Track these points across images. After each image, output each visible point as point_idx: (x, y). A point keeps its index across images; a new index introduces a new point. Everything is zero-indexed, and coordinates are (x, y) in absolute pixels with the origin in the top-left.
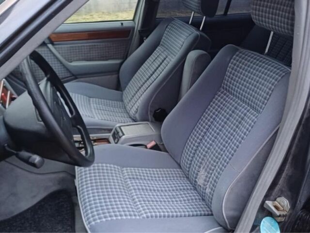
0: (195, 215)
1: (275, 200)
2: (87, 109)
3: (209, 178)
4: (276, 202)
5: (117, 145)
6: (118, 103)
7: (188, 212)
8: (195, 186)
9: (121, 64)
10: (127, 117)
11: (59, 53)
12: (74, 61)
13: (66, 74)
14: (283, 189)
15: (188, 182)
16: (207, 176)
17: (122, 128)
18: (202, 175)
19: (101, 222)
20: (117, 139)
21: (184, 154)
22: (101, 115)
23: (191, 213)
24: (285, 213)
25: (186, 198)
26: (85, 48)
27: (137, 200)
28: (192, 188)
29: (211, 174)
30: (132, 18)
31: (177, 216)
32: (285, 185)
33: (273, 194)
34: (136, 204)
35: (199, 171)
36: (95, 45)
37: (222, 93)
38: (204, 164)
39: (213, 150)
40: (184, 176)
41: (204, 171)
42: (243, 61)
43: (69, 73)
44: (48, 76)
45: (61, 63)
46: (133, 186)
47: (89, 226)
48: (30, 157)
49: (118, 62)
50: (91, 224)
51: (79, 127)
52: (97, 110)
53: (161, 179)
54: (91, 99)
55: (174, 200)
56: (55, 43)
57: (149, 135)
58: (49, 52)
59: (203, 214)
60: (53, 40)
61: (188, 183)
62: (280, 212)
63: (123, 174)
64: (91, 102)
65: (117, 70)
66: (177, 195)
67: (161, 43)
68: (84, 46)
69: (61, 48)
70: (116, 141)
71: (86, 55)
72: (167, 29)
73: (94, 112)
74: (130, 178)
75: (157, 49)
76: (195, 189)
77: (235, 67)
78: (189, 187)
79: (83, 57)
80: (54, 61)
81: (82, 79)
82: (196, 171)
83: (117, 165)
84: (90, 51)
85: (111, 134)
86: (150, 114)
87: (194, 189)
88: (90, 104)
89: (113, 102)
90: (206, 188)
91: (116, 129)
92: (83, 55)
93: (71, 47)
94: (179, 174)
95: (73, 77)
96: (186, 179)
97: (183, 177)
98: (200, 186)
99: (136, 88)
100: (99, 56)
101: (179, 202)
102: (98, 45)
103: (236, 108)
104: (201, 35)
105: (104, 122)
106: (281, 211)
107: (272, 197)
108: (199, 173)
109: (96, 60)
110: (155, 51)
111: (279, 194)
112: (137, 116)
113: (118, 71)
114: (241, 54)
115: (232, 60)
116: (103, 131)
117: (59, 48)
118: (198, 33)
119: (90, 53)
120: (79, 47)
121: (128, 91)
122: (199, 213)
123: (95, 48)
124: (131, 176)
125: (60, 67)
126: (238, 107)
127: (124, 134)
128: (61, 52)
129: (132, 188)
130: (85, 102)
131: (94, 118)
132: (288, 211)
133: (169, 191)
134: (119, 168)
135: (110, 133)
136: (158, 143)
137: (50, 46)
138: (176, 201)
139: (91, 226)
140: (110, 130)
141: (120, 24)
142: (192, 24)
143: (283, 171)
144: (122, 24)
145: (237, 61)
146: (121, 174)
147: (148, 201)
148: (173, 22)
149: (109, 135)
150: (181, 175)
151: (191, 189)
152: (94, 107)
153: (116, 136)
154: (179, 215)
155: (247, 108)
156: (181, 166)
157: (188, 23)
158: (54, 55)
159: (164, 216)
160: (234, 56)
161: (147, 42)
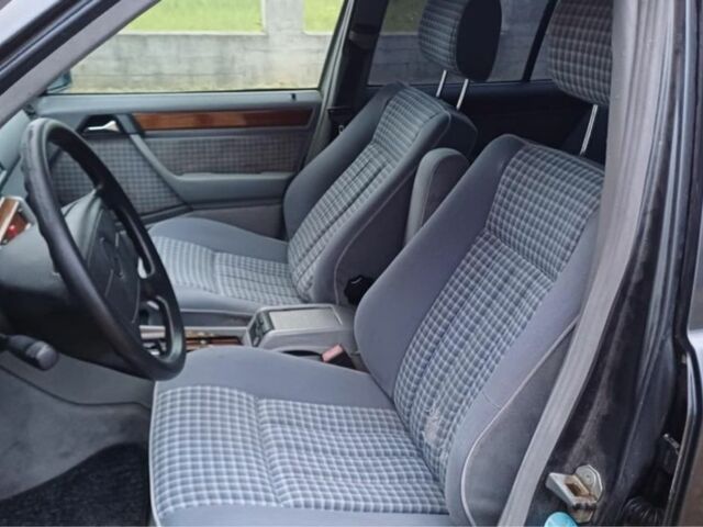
0: (410, 509)
1: (574, 472)
2: (204, 273)
3: (448, 428)
4: (574, 477)
5: (257, 349)
6: (277, 265)
7: (394, 501)
8: (420, 450)
9: (289, 181)
10: (293, 296)
11: (156, 155)
12: (188, 172)
13: (169, 199)
14: (591, 447)
15: (408, 440)
16: (442, 425)
17: (271, 314)
18: (434, 421)
19: (188, 507)
20: (257, 339)
21: (401, 376)
22: (234, 289)
23: (401, 505)
24: (591, 502)
25: (394, 473)
26: (213, 145)
27: (279, 468)
28: (415, 452)
29: (452, 419)
30: (316, 86)
31: (366, 510)
32: (595, 437)
33: (571, 459)
34: (277, 476)
35: (428, 414)
36: (233, 140)
37: (486, 239)
38: (439, 396)
39: (458, 364)
40: (400, 425)
41: (438, 412)
42: (531, 168)
43: (175, 199)
44: (100, 187)
45: (159, 176)
46: (276, 438)
47: (160, 514)
48: (29, 345)
49: (282, 176)
50: (166, 510)
51: (159, 298)
52: (225, 278)
53: (346, 428)
54: (218, 255)
55: (366, 474)
56: (148, 133)
57: (330, 333)
58: (134, 152)
59: (429, 510)
60: (144, 126)
61: (406, 442)
62: (580, 498)
63: (258, 411)
64: (217, 261)
65: (277, 195)
66: (375, 465)
67: (375, 136)
68: (209, 141)
69: (161, 143)
70: (255, 343)
71: (214, 160)
72: (388, 107)
73: (219, 281)
74: (272, 422)
75: (366, 150)
76: (421, 455)
77: (514, 182)
78: (407, 451)
79: (208, 165)
80: (145, 171)
81: (203, 212)
82: (422, 414)
83: (249, 392)
84: (222, 152)
85: (246, 329)
86: (338, 287)
87: (419, 456)
88: (213, 265)
89: (266, 263)
90: (441, 450)
91: (258, 316)
92: (208, 160)
93: (180, 143)
94: (388, 420)
95: (183, 208)
96: (403, 432)
97: (398, 428)
98: (429, 447)
99: (316, 232)
100: (242, 164)
101: (378, 481)
102: (239, 140)
103: (512, 272)
104: (453, 117)
105: (235, 302)
106: (584, 496)
107: (567, 466)
108: (428, 418)
109: (234, 172)
110: (361, 155)
111: (583, 458)
112: (311, 293)
113: (280, 197)
114: (527, 155)
115: (508, 168)
116: (232, 321)
117: (155, 144)
118: (447, 113)
119: (222, 157)
120: (198, 142)
121: (299, 239)
122: (420, 506)
123: (233, 146)
124: (276, 418)
125: (156, 185)
126: (517, 269)
127: (272, 328)
128: (159, 152)
129: (273, 442)
130: (203, 260)
131: (217, 293)
132: (598, 497)
133: (360, 454)
134: (252, 398)
135: (246, 325)
136: (349, 351)
137: (136, 139)
138: (372, 478)
139: (165, 514)
140: (245, 320)
141: (290, 97)
142: (441, 97)
143: (591, 405)
144: (294, 96)
145: (518, 169)
146: (253, 411)
147: (306, 472)
148: (401, 93)
149: (244, 330)
150: (393, 424)
151: (411, 455)
152: (221, 271)
153: (258, 332)
154: (372, 508)
155: (534, 270)
156: (393, 403)
157: (433, 95)
158: (145, 159)
159: (337, 507)
160: (514, 159)
161: (346, 135)
